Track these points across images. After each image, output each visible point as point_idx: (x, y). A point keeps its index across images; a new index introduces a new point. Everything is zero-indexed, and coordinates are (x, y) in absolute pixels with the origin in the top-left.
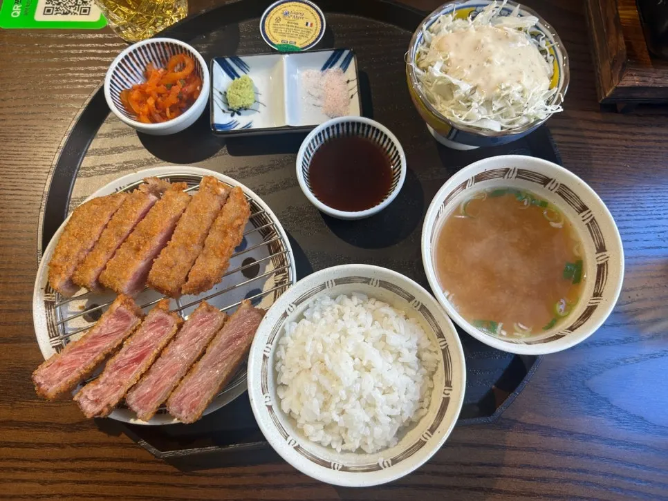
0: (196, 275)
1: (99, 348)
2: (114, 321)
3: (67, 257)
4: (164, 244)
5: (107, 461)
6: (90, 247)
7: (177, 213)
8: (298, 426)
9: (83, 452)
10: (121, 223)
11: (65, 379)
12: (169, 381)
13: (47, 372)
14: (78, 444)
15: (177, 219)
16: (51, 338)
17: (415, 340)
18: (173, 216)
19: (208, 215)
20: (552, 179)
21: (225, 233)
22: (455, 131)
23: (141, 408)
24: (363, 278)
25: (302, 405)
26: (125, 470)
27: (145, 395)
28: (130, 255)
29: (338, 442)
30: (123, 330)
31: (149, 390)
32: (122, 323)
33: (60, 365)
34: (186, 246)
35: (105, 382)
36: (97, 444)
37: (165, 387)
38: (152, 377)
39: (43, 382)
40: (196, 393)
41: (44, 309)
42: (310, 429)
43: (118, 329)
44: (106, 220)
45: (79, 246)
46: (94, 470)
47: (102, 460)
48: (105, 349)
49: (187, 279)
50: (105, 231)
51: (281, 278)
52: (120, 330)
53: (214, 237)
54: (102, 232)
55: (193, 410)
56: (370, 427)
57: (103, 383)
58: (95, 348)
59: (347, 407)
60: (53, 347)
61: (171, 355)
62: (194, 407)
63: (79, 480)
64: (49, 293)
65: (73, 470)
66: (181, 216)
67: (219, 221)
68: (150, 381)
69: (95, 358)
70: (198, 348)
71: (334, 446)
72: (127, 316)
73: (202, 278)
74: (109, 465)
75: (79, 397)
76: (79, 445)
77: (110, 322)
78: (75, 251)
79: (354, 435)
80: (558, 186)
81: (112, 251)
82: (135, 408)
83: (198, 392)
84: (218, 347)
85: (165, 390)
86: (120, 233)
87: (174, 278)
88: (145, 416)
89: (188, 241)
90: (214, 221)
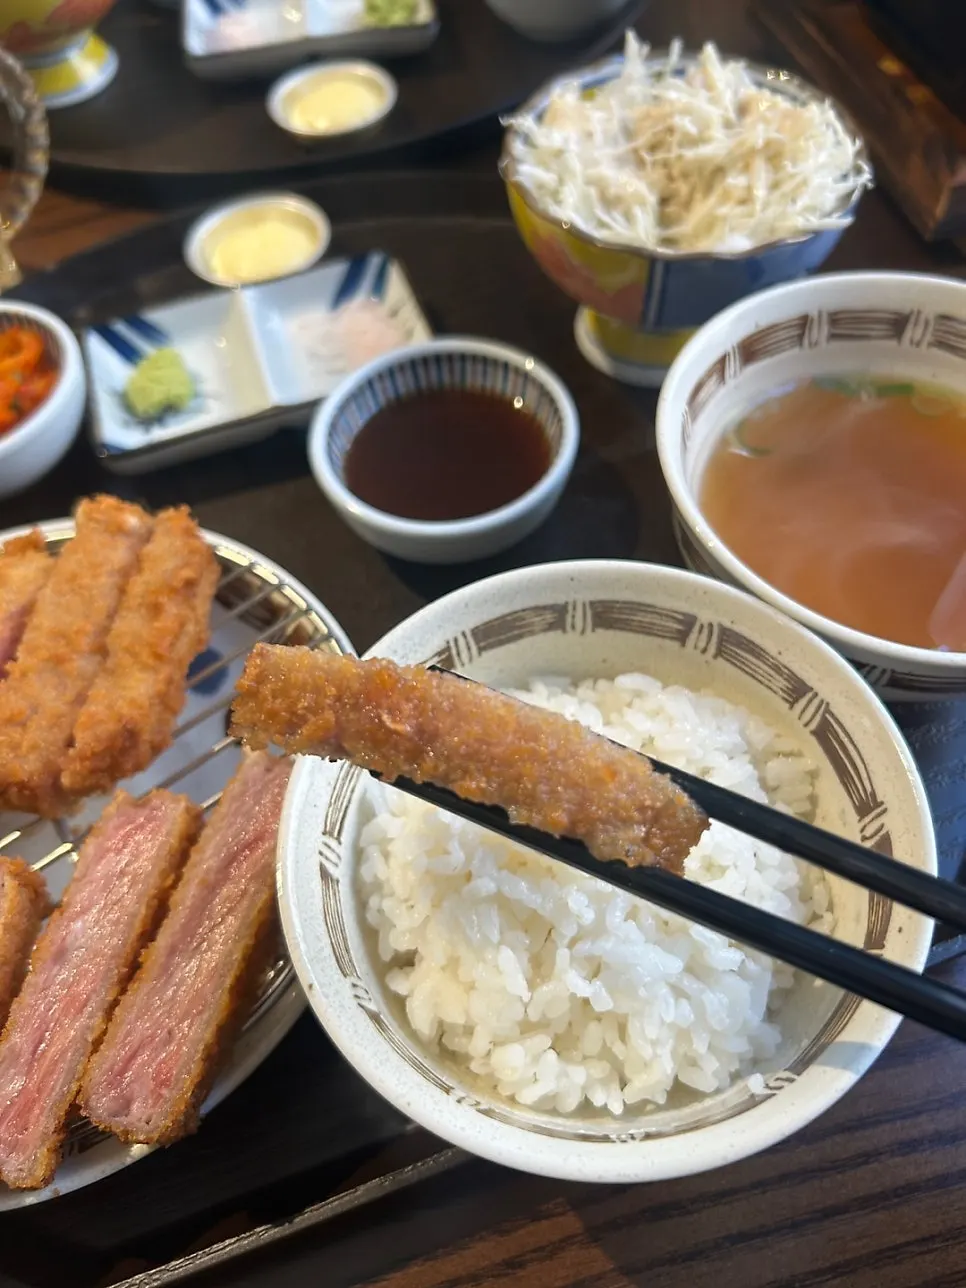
0: (95, 724)
7: (24, 597)
8: (474, 1066)
12: (74, 1030)
15: (27, 611)
17: (735, 727)
18: (13, 607)
19: (106, 582)
20: (912, 313)
21: (156, 610)
22: (659, 269)
24: (545, 608)
25: (471, 987)
29: (604, 1082)
31: (18, 1084)
34: (59, 661)
37: (64, 1052)
40: (163, 1034)
42: (512, 1061)
49: (70, 743)
53: (131, 624)
55: (165, 1092)
56: (688, 997)
59: (605, 947)
61: (60, 956)
62: (164, 1083)
66: (34, 603)
67: (138, 586)
71: (598, 1100)
73: (111, 727)
79: (652, 1032)
80: (932, 323)
83: (170, 1033)
87: (34, 748)
88: (30, 1170)
89: (62, 649)
90: (122, 591)
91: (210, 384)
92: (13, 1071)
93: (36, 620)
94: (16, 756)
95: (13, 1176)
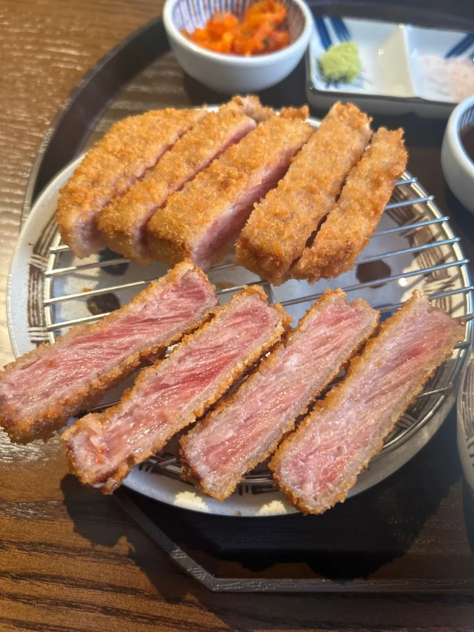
1: (134, 342)
2: (173, 297)
3: (95, 182)
4: (272, 183)
5: (85, 587)
6: (139, 173)
7: (294, 145)
9: (39, 563)
10: (198, 144)
11: (58, 393)
13: (22, 376)
14: (31, 544)
15: (294, 153)
16: (31, 326)
18: (286, 148)
19: (345, 153)
21: (377, 183)
23: (214, 468)
26: (118, 610)
27: (223, 443)
28: (212, 191)
30: (187, 315)
31: (231, 433)
32: (186, 303)
33: (51, 365)
34: (311, 191)
35: (130, 413)
36: (68, 549)
37: (264, 431)
38: (239, 409)
39: (10, 396)
40: (335, 448)
41: (27, 277)
43: (178, 312)
44: (172, 138)
45: (121, 168)
46: (55, 603)
47: (75, 583)
48: (147, 346)
49: (311, 242)
50: (169, 153)
51: (440, 286)
52: (181, 315)
54: (162, 155)
55: (330, 485)
57: (126, 415)
58: (126, 340)
60: (33, 342)
61: (277, 372)
62: (331, 480)
63: (23, 618)
64: (39, 254)
65: (14, 597)
66: (300, 149)
68: (235, 416)
69: (123, 360)
70: (332, 364)
72: (201, 292)
73: (341, 243)
74: (87, 595)
75: (75, 434)
76: (34, 547)
77: (165, 297)
78: (113, 175)
81: (179, 182)
82: (201, 468)
83: (339, 448)
84: (378, 364)
85: (264, 439)
86: (194, 159)
87: (291, 237)
88: (221, 488)
89: (314, 185)
90: (354, 165)
91: (368, 74)
92: (230, 425)
93: (299, 160)
94: (279, 239)
95: (209, 486)
